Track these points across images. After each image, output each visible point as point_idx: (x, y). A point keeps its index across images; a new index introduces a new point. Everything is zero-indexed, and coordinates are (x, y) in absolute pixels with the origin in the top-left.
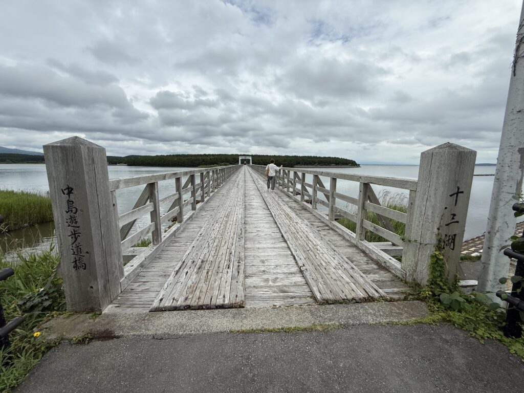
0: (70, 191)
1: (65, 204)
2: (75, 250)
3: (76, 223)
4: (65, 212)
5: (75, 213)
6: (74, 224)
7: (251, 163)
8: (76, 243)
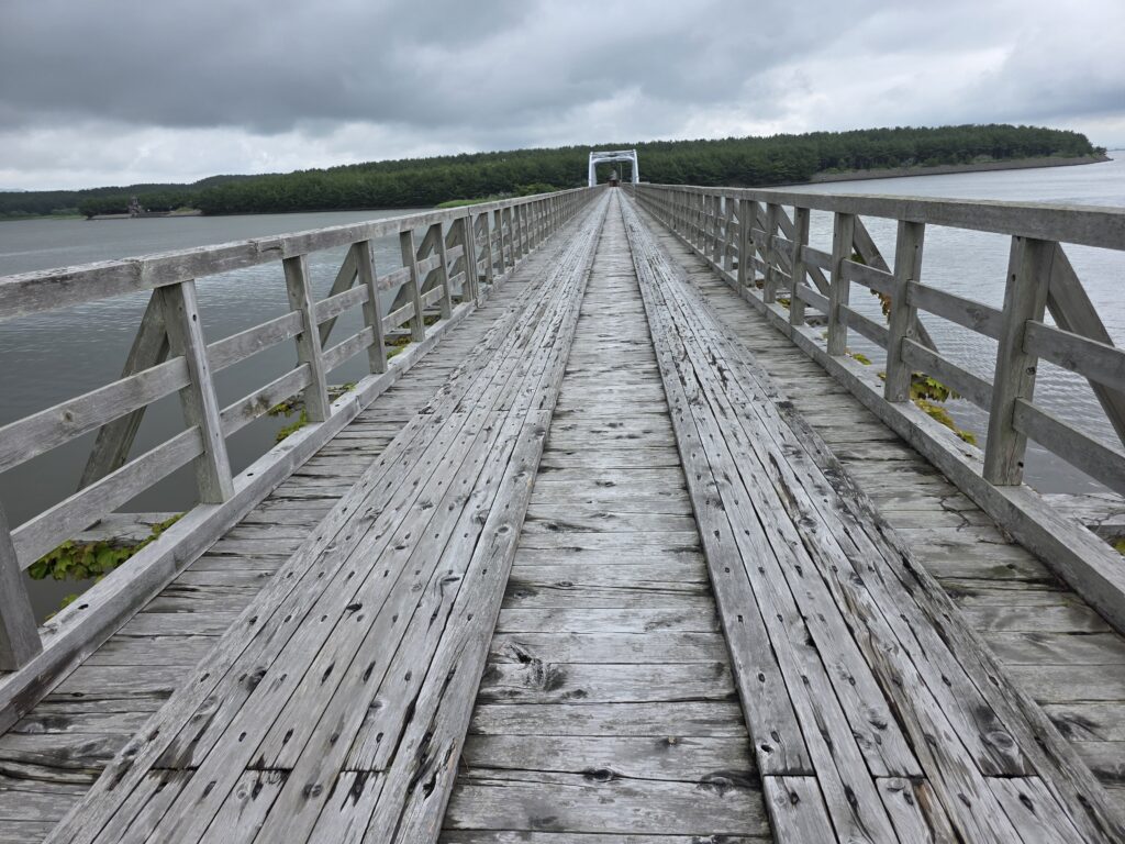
7: (637, 180)
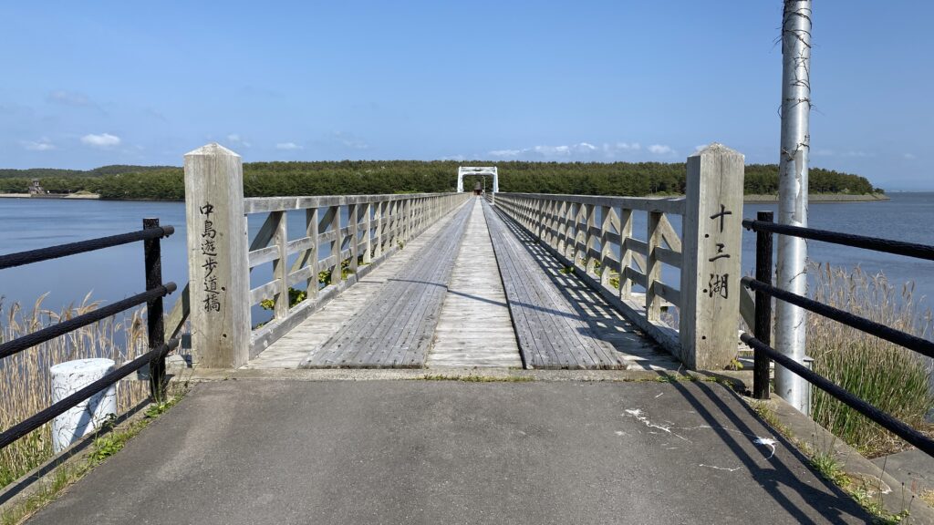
0: (209, 209)
1: (202, 226)
2: (209, 285)
3: (213, 249)
4: (201, 236)
5: (213, 237)
6: (210, 252)
7: (497, 190)
8: (212, 275)
